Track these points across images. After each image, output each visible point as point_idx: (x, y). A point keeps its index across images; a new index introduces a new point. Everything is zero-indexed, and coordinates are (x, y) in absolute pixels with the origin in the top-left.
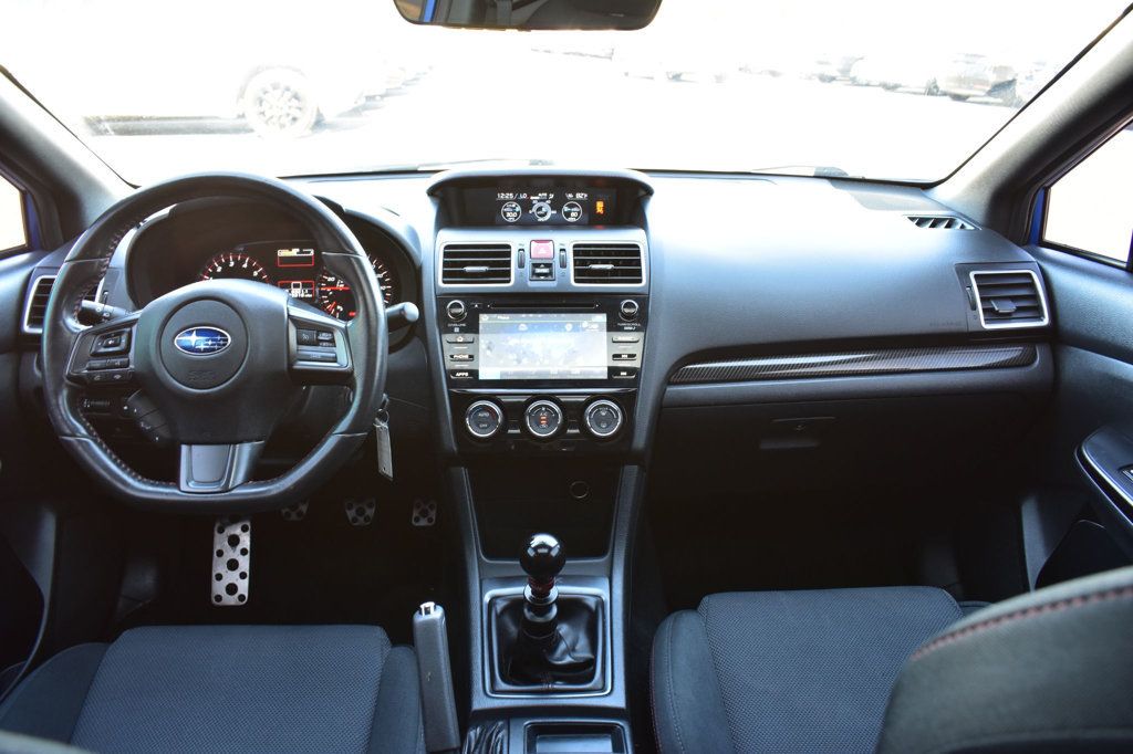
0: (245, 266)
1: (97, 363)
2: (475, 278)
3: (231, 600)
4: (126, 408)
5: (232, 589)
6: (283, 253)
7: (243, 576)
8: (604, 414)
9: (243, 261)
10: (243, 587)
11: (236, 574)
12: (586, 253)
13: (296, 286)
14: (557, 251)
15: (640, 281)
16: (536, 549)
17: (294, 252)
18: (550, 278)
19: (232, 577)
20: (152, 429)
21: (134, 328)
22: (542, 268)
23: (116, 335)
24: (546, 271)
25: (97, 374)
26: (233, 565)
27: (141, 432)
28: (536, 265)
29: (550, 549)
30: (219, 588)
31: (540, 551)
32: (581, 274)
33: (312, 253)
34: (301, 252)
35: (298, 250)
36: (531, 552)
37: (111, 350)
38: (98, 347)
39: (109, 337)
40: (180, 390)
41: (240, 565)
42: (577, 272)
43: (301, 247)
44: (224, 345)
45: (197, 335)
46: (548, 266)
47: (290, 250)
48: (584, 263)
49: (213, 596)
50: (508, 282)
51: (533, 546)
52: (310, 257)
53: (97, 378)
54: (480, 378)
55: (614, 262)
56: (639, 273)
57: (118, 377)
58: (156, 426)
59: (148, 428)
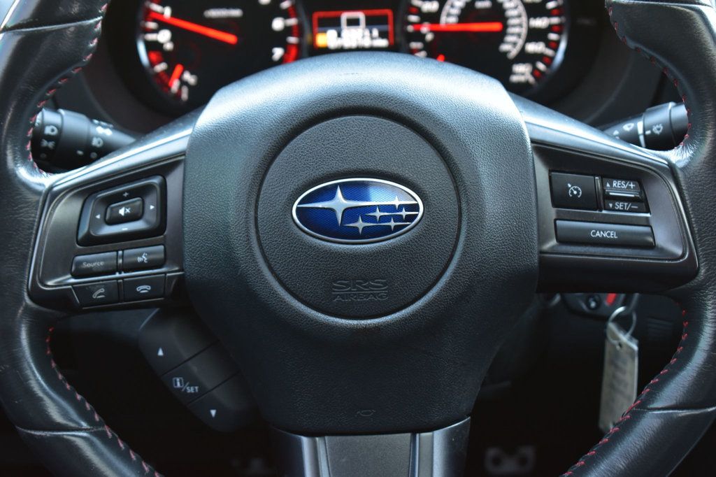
1: (94, 260)
4: (161, 353)
13: (353, 22)
20: (202, 392)
23: (133, 193)
25: (97, 285)
37: (124, 228)
38: (94, 223)
39: (118, 198)
44: (410, 218)
45: (346, 196)
53: (99, 293)
57: (143, 289)
58: (209, 385)
59: (191, 390)
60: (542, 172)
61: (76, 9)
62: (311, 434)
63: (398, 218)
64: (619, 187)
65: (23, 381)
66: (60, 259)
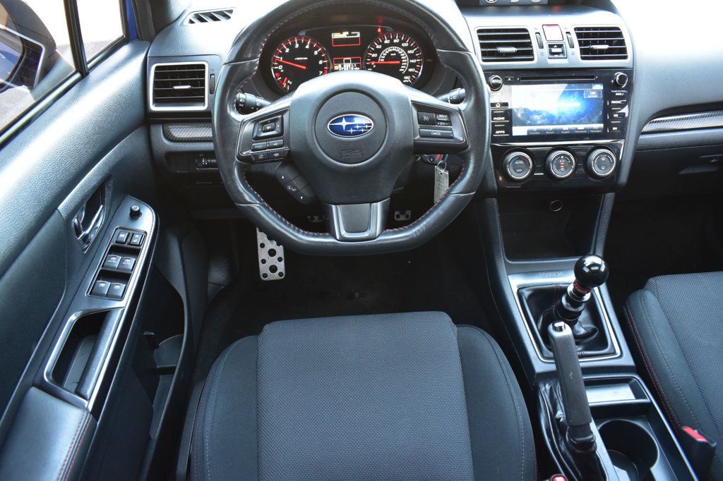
0: (307, 47)
1: (259, 145)
2: (508, 56)
3: (275, 276)
4: (283, 177)
5: (273, 269)
6: (336, 36)
7: (280, 260)
8: (603, 159)
9: (305, 44)
10: (281, 267)
11: (275, 258)
12: (587, 35)
13: (347, 61)
14: (565, 35)
15: (625, 58)
16: (589, 267)
17: (345, 35)
18: (561, 56)
19: (272, 261)
20: (298, 191)
21: (286, 116)
22: (556, 49)
23: (272, 121)
24: (559, 50)
25: (260, 154)
26: (272, 253)
27: (288, 194)
28: (551, 46)
29: (599, 266)
30: (264, 269)
31: (593, 268)
32: (586, 53)
33: (359, 35)
34: (350, 34)
35: (347, 33)
36: (587, 270)
37: (269, 133)
38: (258, 132)
39: (266, 123)
40: (336, 165)
41: (277, 253)
42: (583, 52)
43: (350, 31)
44: (369, 128)
45: (346, 121)
46: (560, 46)
47: (342, 33)
48: (587, 43)
49: (261, 274)
50: (532, 60)
51: (587, 265)
52: (358, 38)
53: (261, 157)
54: (513, 135)
55: (609, 43)
56: (624, 51)
57: (276, 155)
58: (300, 188)
59: (294, 190)
60: (415, 112)
61: (250, 56)
62: (335, 204)
63: (365, 128)
64: (441, 117)
65: (236, 188)
66: (247, 145)
